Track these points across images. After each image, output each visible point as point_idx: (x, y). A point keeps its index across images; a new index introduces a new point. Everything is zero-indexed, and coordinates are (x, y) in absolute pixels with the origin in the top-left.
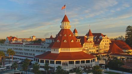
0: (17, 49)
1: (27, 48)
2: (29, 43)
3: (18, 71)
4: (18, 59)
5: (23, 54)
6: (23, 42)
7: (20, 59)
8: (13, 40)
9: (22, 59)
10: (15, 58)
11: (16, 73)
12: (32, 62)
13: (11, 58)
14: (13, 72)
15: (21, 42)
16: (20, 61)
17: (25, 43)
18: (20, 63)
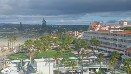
0: (102, 38)
1: (115, 37)
2: (117, 31)
3: (104, 66)
4: (104, 51)
5: (109, 45)
6: (109, 29)
7: (106, 51)
8: (98, 26)
9: (109, 52)
10: (100, 50)
11: (101, 68)
12: (122, 57)
13: (95, 49)
14: (98, 67)
15: (108, 29)
16: (106, 54)
17: (112, 31)
18: (106, 57)
